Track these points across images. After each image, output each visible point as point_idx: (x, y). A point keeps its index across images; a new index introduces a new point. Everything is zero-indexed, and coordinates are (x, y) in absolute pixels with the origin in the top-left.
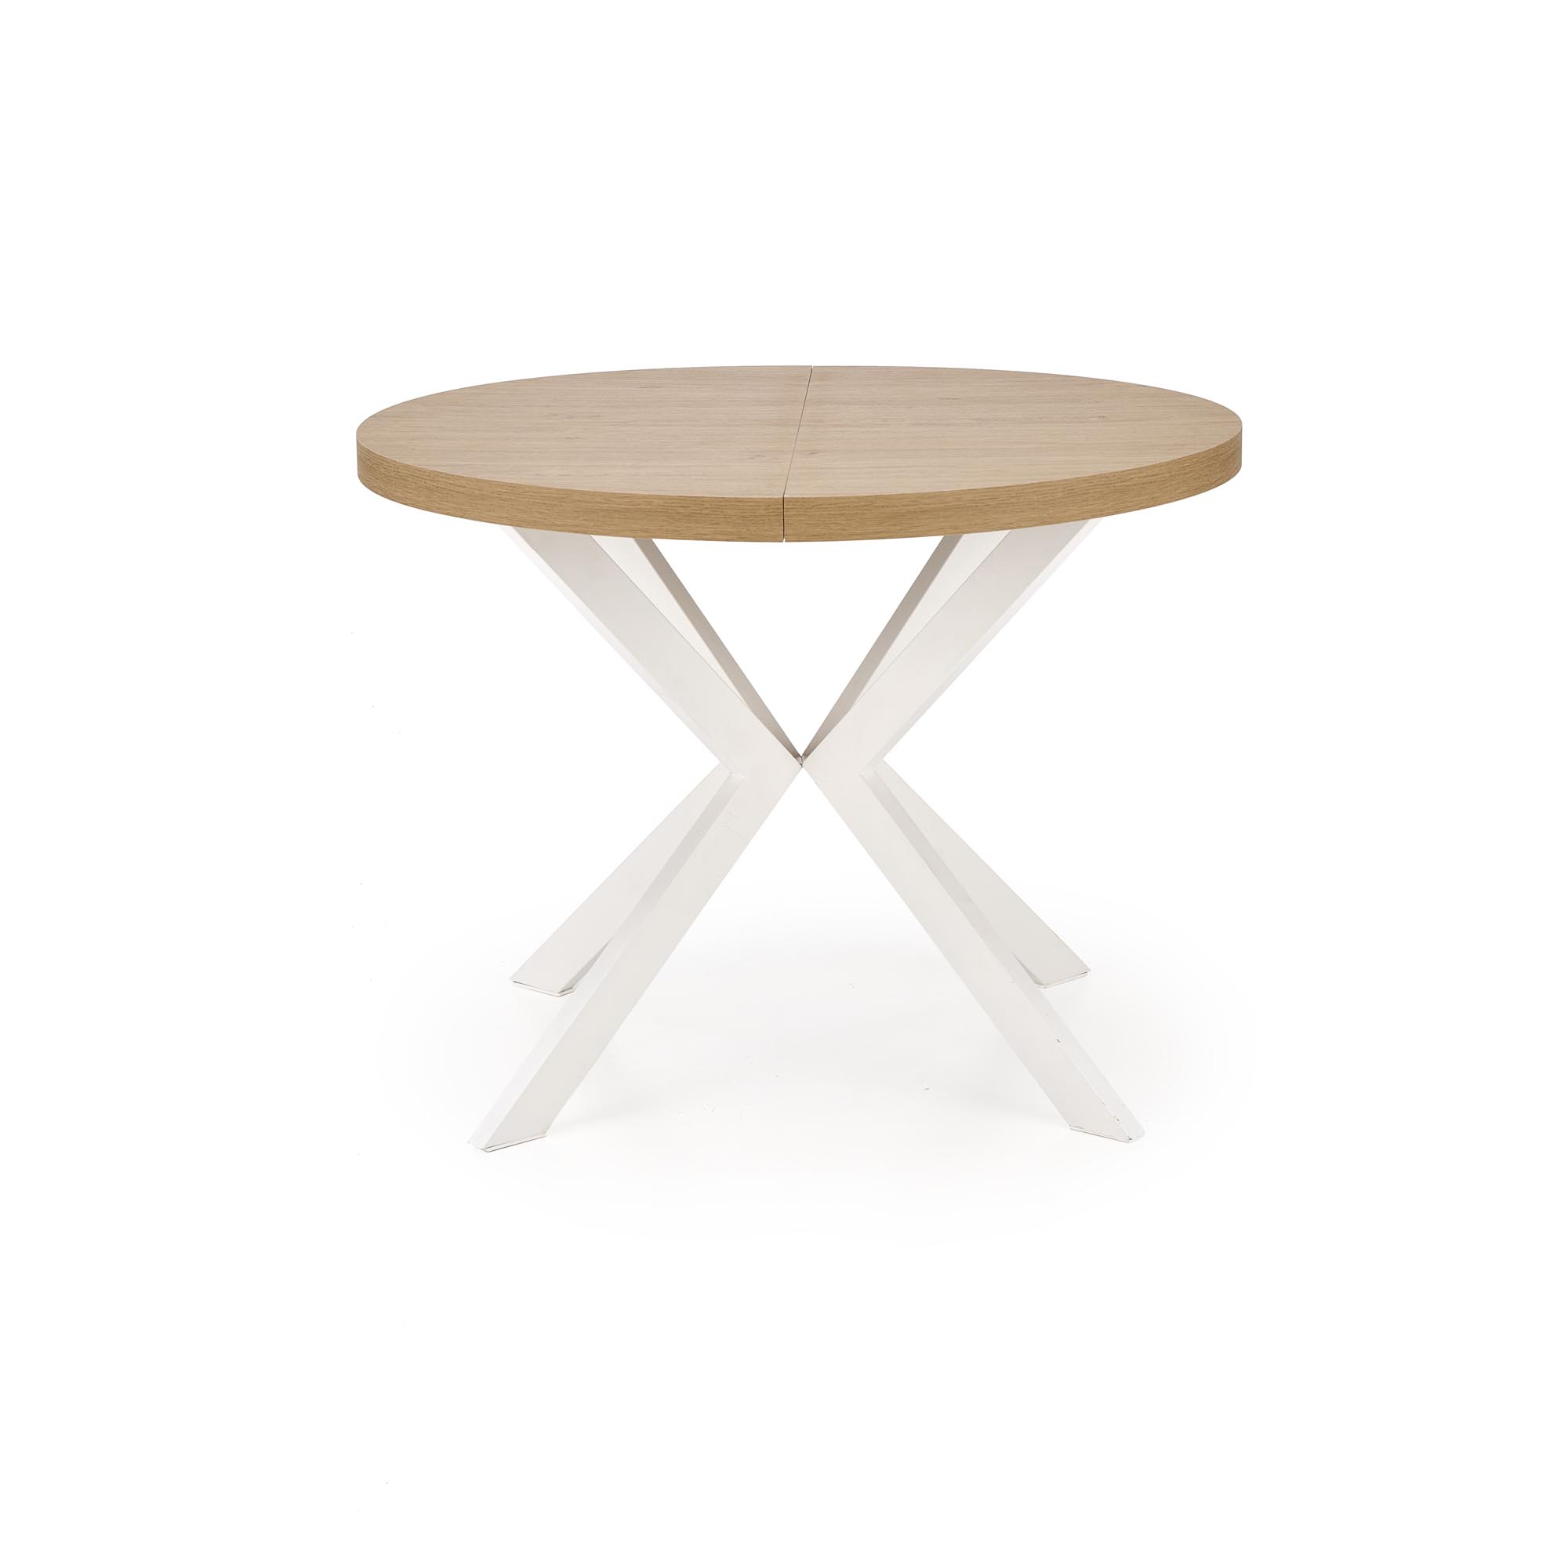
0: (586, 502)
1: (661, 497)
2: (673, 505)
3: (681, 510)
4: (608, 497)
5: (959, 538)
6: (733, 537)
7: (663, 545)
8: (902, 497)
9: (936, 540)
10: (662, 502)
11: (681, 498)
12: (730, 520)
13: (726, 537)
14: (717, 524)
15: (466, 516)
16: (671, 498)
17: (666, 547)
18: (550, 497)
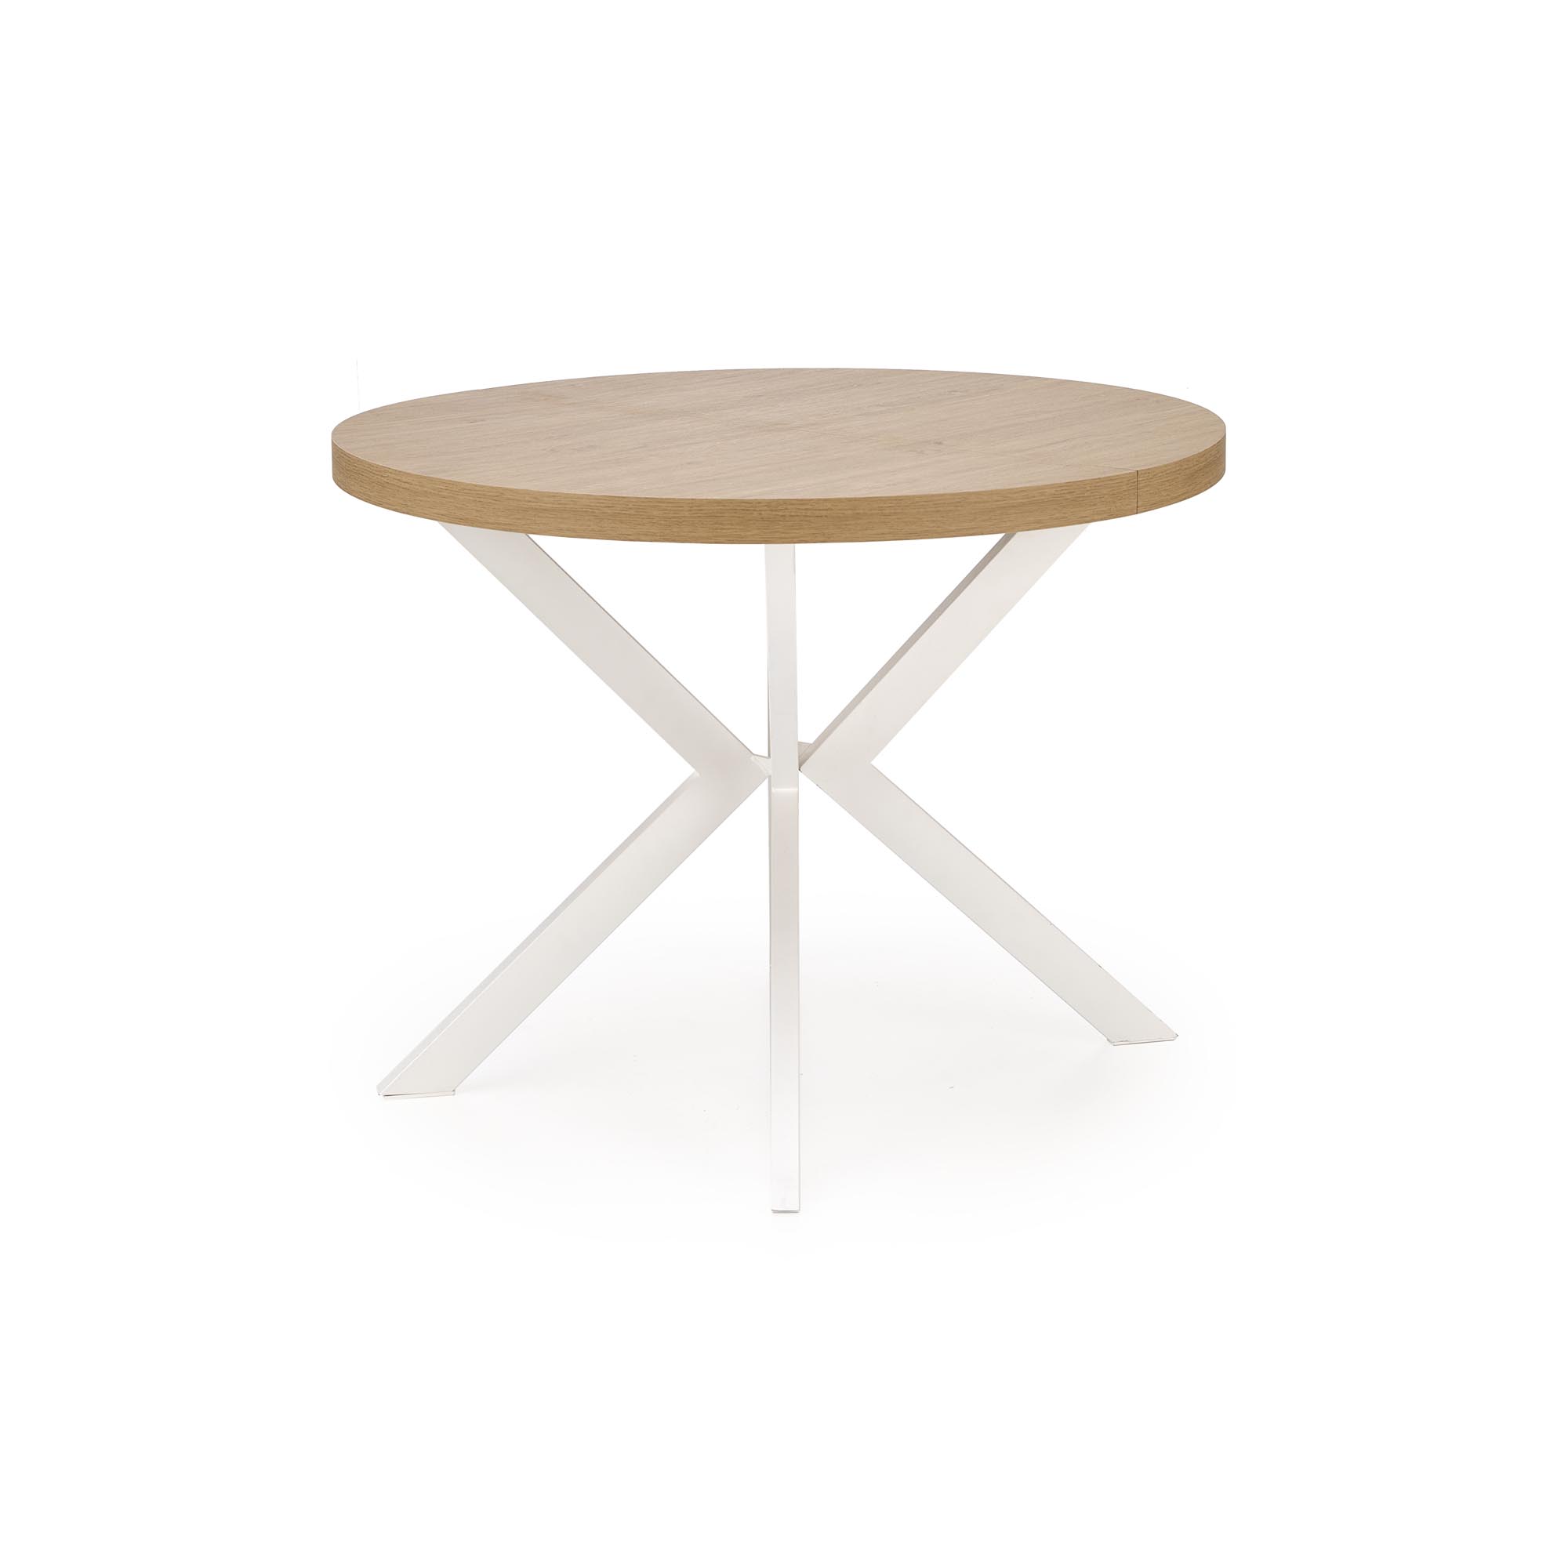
0: (984, 502)
1: (1052, 486)
2: (1062, 492)
3: (1068, 496)
6: (1105, 516)
10: (1053, 491)
11: (1068, 484)
12: (1103, 499)
13: (1100, 517)
14: (1094, 505)
15: (832, 539)
16: (1061, 486)
18: (945, 503)
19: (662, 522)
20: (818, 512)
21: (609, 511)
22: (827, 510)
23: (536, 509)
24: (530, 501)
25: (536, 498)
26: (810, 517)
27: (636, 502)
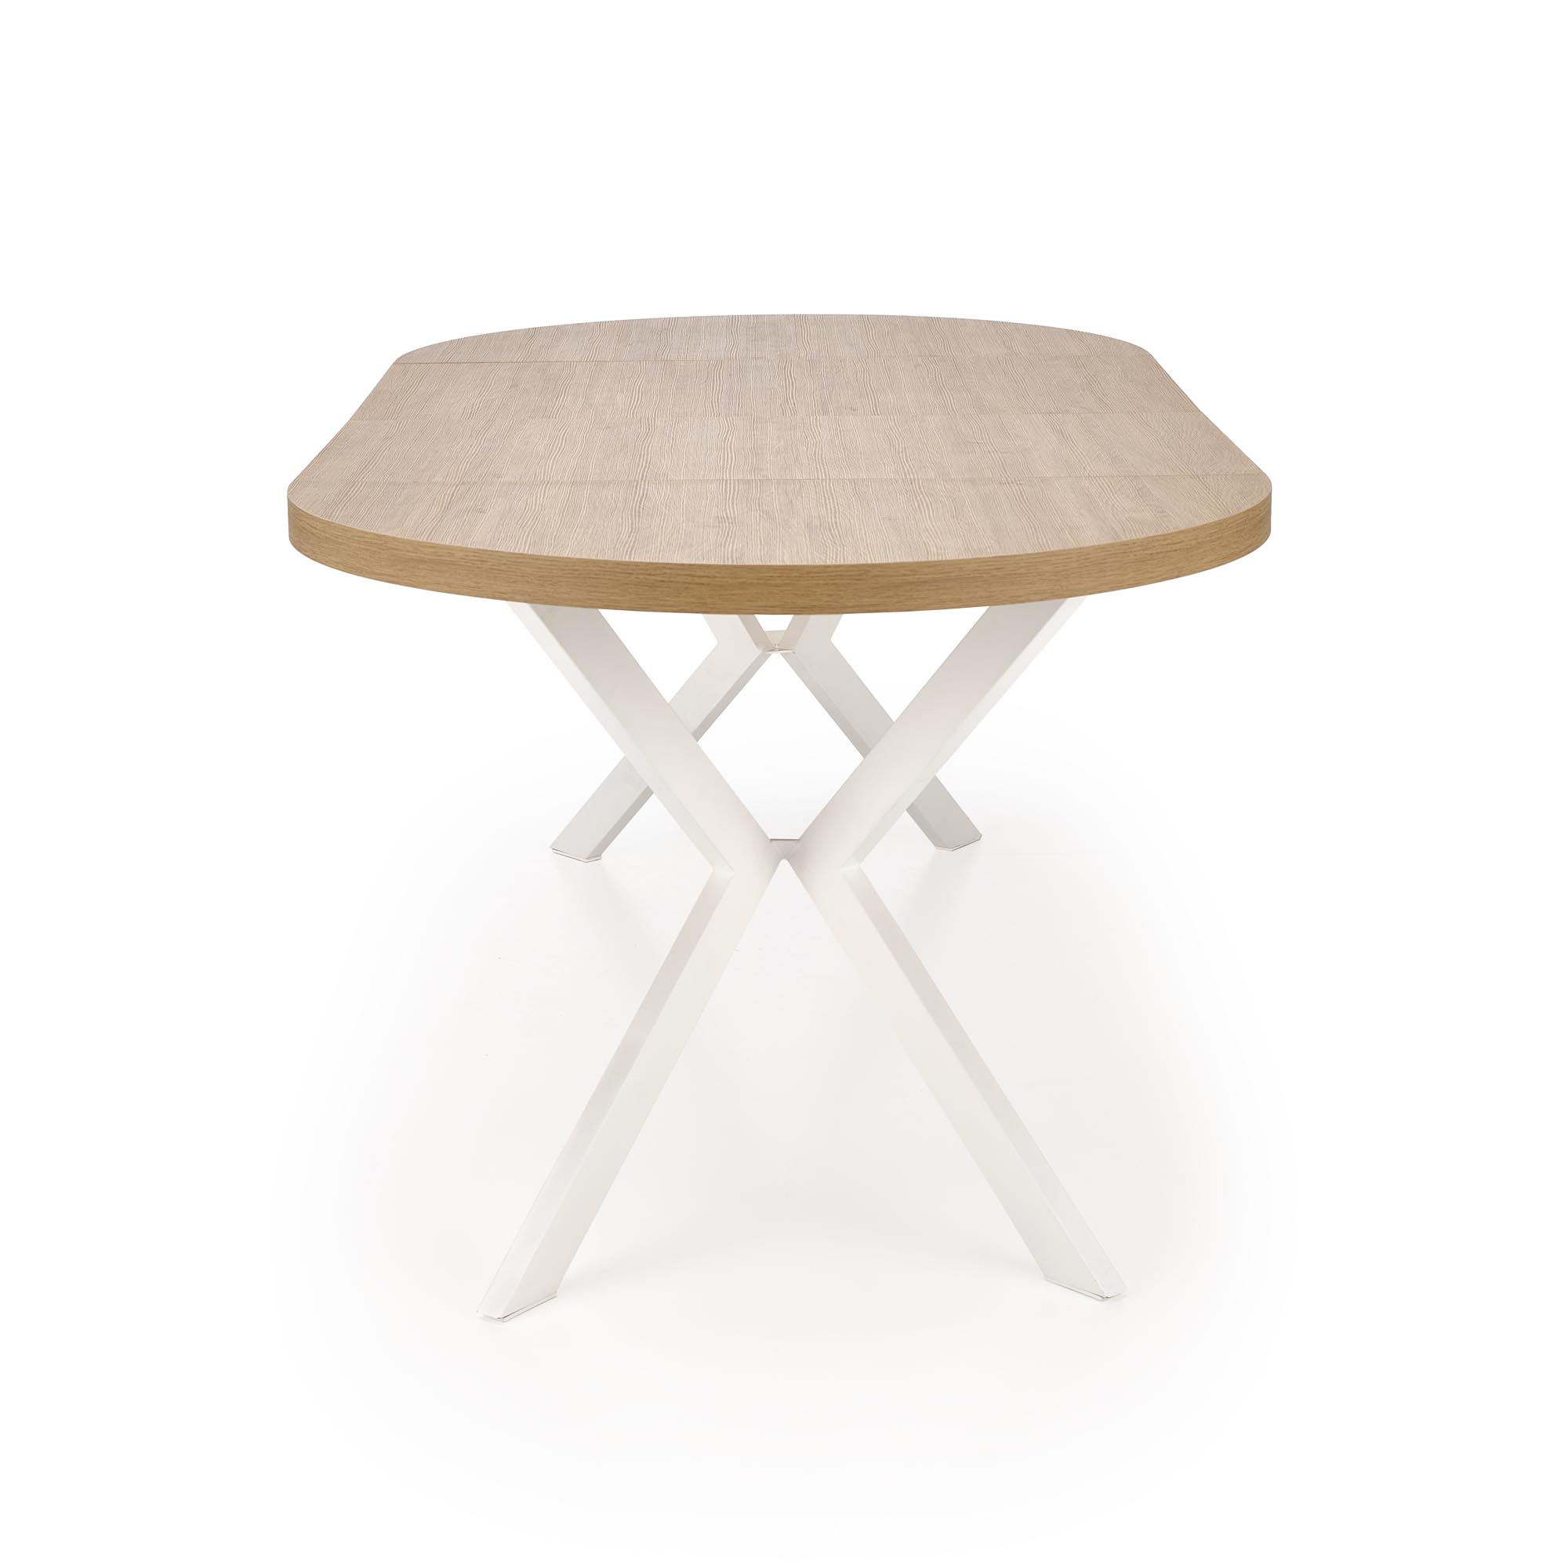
19: (1053, 578)
20: (1175, 546)
21: (998, 574)
22: (1180, 543)
23: (913, 583)
24: (905, 575)
25: (911, 571)
26: (1170, 551)
27: (1028, 559)
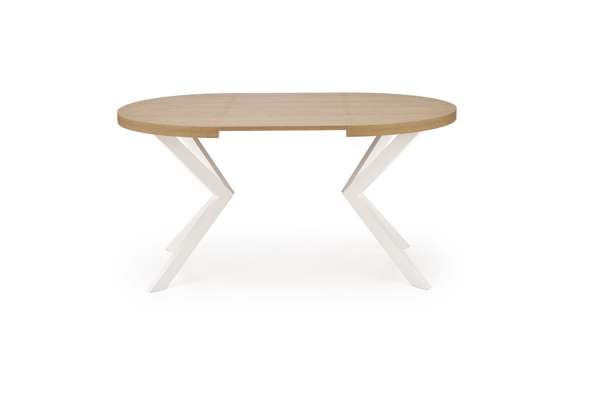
4: (174, 127)
5: (380, 137)
7: (201, 140)
8: (376, 125)
9: (374, 137)
17: (202, 140)
